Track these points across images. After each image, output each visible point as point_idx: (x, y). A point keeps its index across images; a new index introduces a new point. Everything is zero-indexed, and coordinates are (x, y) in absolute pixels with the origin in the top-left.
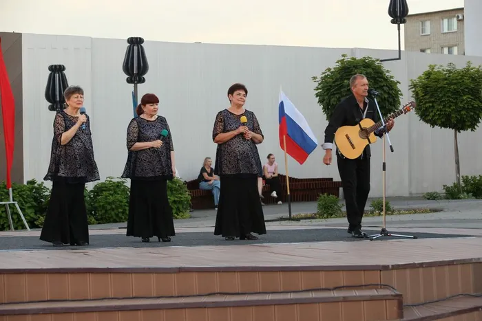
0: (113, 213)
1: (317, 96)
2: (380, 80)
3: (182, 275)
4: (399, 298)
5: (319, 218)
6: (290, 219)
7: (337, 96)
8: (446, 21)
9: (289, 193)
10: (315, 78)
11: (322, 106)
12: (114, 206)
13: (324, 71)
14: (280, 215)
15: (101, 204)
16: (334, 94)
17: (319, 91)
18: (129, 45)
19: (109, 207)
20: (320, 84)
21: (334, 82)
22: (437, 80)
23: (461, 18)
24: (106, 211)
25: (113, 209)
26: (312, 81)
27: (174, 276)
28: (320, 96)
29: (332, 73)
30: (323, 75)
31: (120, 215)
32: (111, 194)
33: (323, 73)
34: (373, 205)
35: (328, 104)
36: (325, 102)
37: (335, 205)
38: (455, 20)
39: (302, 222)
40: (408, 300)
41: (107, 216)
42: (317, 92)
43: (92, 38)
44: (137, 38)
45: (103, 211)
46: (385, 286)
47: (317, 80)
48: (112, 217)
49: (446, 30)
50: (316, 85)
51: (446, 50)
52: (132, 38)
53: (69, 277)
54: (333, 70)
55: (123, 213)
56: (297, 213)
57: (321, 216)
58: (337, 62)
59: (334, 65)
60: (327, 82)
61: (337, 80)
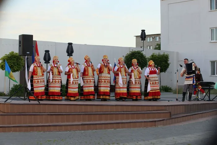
3: (117, 107)
4: (170, 113)
8: (149, 38)
10: (123, 56)
17: (125, 60)
20: (125, 58)
22: (155, 58)
23: (153, 37)
27: (114, 107)
38: (151, 38)
40: (172, 113)
44: (71, 43)
46: (166, 110)
49: (149, 41)
51: (148, 47)
52: (69, 43)
53: (89, 106)
58: (130, 52)
60: (127, 57)
61: (130, 57)
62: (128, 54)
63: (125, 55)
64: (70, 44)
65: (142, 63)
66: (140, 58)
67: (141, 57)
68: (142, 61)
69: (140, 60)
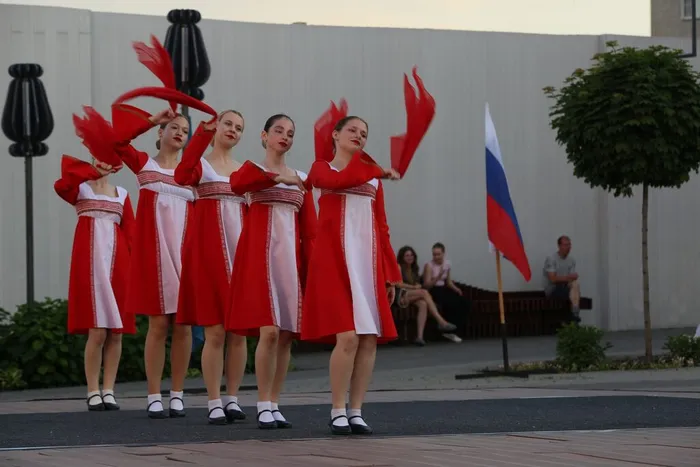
1: (554, 127)
2: (686, 92)
5: (563, 370)
6: (507, 372)
7: (598, 125)
9: (503, 321)
10: (549, 90)
11: (565, 146)
13: (570, 76)
14: (481, 365)
16: (593, 122)
17: (559, 115)
18: (170, 24)
20: (560, 102)
21: (591, 98)
26: (544, 95)
28: (561, 126)
29: (585, 78)
30: (568, 85)
33: (568, 80)
34: (669, 346)
35: (579, 141)
36: (572, 136)
37: (594, 344)
39: (534, 379)
42: (554, 117)
43: (91, 13)
44: (187, 12)
47: (555, 93)
50: (554, 102)
52: (177, 12)
54: (587, 73)
56: (517, 361)
57: (565, 367)
58: (596, 58)
59: (588, 64)
60: (574, 97)
61: (597, 93)
62: (579, 73)
63: (559, 84)
64: (184, 21)
65: (681, 131)
66: (666, 97)
67: (674, 91)
68: (685, 115)
69: (671, 112)
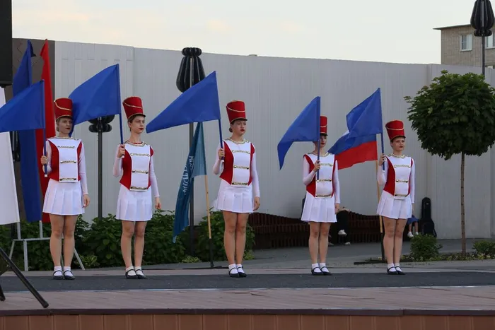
0: (164, 252)
1: (410, 120)
2: (487, 100)
6: (383, 261)
10: (407, 98)
11: (417, 131)
12: (165, 244)
13: (420, 90)
15: (152, 241)
17: (414, 113)
18: (184, 56)
19: (159, 245)
20: (413, 105)
24: (157, 250)
25: (165, 248)
26: (405, 101)
28: (414, 119)
29: (429, 92)
30: (420, 95)
31: (173, 255)
32: (161, 230)
34: (475, 247)
35: (425, 128)
36: (421, 126)
37: (432, 245)
41: (158, 255)
42: (410, 114)
43: (134, 49)
44: (193, 49)
45: (153, 250)
47: (411, 100)
48: (164, 256)
49: (491, 46)
50: (410, 105)
52: (188, 49)
54: (430, 89)
55: (176, 252)
57: (416, 258)
58: (435, 80)
59: (431, 83)
60: (422, 102)
62: (425, 88)
63: (414, 95)
64: (192, 54)
66: (475, 103)
68: (486, 115)
69: (478, 113)
